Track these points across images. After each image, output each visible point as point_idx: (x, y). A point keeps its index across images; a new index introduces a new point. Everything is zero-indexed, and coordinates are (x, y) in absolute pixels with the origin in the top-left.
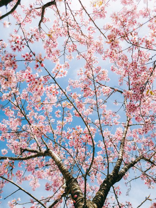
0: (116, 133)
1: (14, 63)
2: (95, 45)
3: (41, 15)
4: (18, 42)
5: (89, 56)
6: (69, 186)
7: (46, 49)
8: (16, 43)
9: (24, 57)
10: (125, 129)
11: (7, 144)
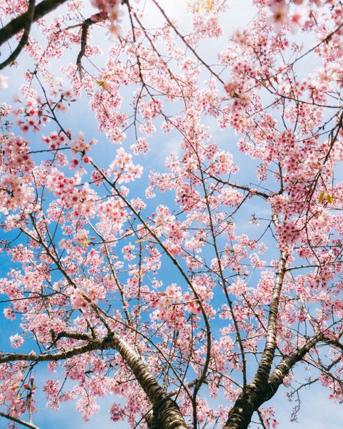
0: (258, 285)
1: (26, 158)
2: (201, 99)
3: (80, 41)
4: (32, 112)
5: (190, 125)
6: (159, 417)
7: (96, 110)
8: (28, 115)
9: (48, 141)
10: (278, 279)
11: (21, 325)
